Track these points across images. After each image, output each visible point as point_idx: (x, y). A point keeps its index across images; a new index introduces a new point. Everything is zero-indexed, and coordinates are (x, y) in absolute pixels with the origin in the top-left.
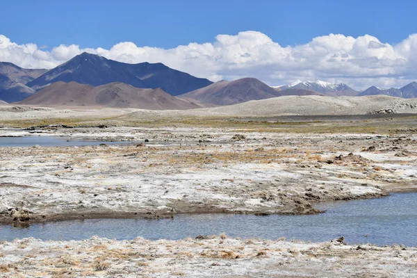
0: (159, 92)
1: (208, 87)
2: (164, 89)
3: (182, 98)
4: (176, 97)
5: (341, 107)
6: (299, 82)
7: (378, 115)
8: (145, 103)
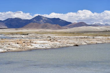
0: (58, 25)
1: (71, 24)
2: (59, 25)
3: (64, 27)
4: (63, 27)
5: (97, 29)
6: (95, 23)
7: (106, 31)
8: (54, 28)
